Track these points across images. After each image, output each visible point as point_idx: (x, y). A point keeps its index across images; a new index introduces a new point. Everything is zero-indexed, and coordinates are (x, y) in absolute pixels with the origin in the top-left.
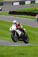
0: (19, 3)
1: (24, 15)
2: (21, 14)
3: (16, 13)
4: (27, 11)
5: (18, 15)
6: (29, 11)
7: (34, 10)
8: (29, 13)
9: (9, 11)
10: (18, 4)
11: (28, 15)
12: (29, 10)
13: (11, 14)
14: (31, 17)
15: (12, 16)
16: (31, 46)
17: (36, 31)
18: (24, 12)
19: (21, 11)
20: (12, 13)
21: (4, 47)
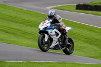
2: (97, 9)
3: (89, 7)
5: (93, 10)
9: (76, 4)
13: (80, 9)
15: (82, 13)
20: (82, 7)
21: (67, 65)
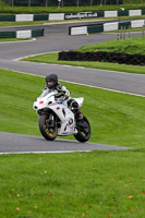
0: (88, 30)
1: (100, 61)
2: (90, 58)
3: (77, 56)
6: (112, 51)
7: (126, 46)
8: (112, 54)
9: (57, 52)
10: (83, 30)
13: (65, 59)
14: (117, 65)
16: (100, 152)
18: (98, 53)
20: (67, 56)
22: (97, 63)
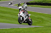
1: (35, 5)
2: (33, 4)
3: (29, 4)
4: (37, 2)
7: (42, 1)
8: (39, 3)
11: (38, 5)
12: (39, 1)
14: (40, 6)
17: (44, 16)
18: (35, 3)
19: (33, 2)
22: (35, 6)
